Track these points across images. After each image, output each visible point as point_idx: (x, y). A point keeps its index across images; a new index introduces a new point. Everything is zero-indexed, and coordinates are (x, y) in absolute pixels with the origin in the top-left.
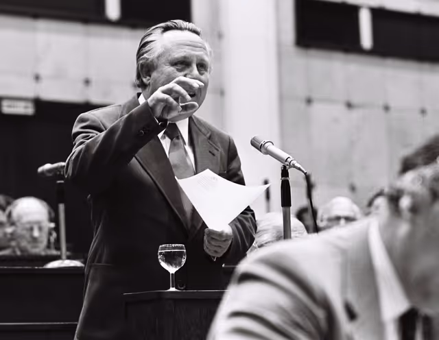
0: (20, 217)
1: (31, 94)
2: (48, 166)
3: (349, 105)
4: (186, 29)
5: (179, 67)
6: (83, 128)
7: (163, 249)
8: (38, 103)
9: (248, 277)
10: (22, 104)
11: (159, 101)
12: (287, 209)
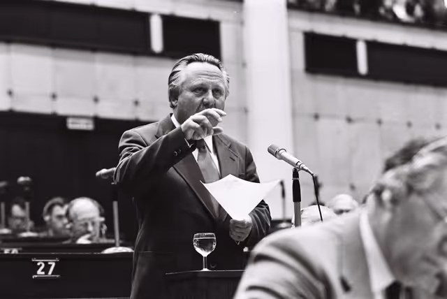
0: (76, 216)
1: (91, 114)
2: (104, 171)
3: (349, 120)
4: (205, 61)
5: (198, 92)
6: (128, 142)
7: (197, 237)
8: (97, 120)
9: (262, 258)
10: (83, 121)
11: (190, 128)
12: (298, 203)
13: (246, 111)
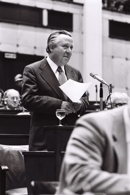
1: (15, 51)
3: (127, 59)
5: (65, 47)
8: (18, 54)
10: (12, 55)
13: (82, 53)
